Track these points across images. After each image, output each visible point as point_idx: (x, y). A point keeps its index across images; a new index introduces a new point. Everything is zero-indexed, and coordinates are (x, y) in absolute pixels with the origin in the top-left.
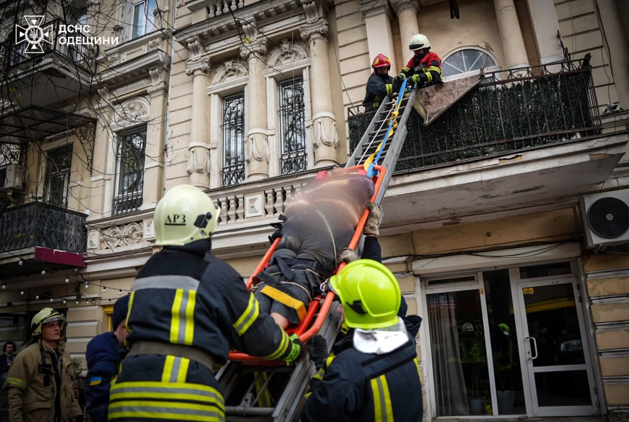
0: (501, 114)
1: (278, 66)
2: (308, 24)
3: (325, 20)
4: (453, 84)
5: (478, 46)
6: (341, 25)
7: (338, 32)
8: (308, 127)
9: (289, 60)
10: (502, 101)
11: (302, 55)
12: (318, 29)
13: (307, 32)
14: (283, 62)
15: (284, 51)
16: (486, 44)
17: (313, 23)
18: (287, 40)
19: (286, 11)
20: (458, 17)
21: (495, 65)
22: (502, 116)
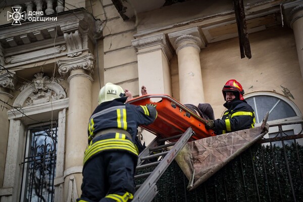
0: (291, 179)
1: (27, 106)
2: (69, 57)
3: (90, 54)
4: (228, 138)
5: (274, 92)
6: (108, 61)
7: (105, 70)
8: (58, 185)
9: (43, 100)
10: (293, 162)
11: (60, 95)
12: (80, 64)
13: (66, 66)
14: (35, 102)
15: (37, 88)
16: (284, 89)
17: (75, 56)
18: (42, 74)
19: (43, 40)
20: (249, 57)
21: (296, 115)
22: (293, 181)
